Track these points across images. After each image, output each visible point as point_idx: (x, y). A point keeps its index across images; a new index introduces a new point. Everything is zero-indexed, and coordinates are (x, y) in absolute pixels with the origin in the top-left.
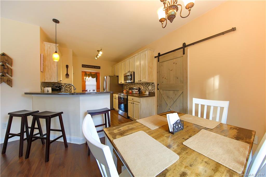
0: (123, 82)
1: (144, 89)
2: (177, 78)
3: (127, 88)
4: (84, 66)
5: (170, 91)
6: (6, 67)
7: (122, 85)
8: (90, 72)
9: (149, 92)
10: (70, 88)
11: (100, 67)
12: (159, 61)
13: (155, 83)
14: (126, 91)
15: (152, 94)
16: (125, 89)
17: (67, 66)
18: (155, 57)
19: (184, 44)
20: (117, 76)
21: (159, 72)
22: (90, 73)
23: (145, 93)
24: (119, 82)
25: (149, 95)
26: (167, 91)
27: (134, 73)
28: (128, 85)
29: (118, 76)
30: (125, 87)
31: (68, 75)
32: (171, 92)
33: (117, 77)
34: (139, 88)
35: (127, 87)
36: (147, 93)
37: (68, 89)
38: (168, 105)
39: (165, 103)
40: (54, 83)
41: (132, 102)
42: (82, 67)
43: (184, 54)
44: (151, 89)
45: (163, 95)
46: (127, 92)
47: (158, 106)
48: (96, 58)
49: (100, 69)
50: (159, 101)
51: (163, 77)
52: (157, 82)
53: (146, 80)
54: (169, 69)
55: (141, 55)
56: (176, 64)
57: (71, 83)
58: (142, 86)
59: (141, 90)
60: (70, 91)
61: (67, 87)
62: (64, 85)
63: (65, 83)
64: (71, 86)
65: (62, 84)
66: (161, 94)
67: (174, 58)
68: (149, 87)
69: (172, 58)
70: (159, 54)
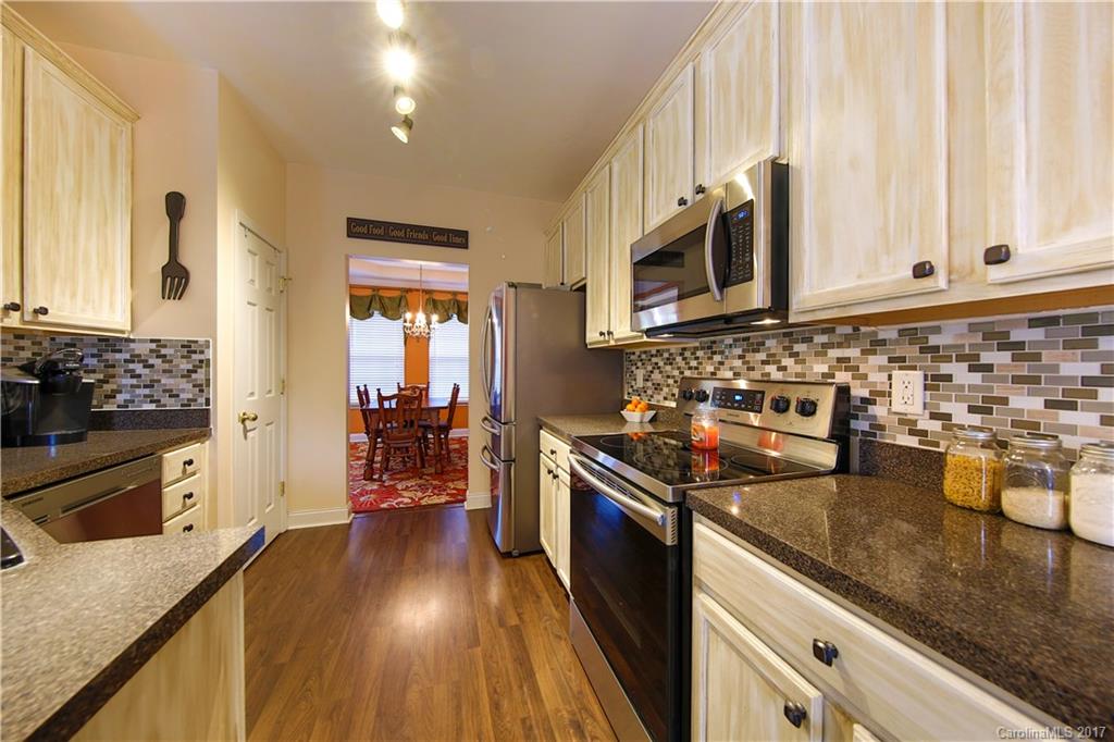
0: (622, 331)
3: (658, 387)
4: (359, 229)
7: (615, 358)
8: (449, 292)
10: (200, 376)
11: (464, 234)
14: (650, 407)
16: (638, 392)
17: (175, 206)
20: (574, 290)
22: (450, 297)
24: (592, 336)
28: (670, 361)
29: (583, 289)
30: (640, 374)
31: (185, 274)
34: (843, 392)
35: (656, 376)
37: (184, 384)
40: (67, 339)
42: (350, 234)
46: (653, 420)
48: (401, 135)
57: (201, 340)
58: (896, 373)
59: (882, 428)
60: (196, 400)
61: (171, 371)
62: (151, 351)
63: (159, 341)
64: (201, 361)
65: (132, 345)
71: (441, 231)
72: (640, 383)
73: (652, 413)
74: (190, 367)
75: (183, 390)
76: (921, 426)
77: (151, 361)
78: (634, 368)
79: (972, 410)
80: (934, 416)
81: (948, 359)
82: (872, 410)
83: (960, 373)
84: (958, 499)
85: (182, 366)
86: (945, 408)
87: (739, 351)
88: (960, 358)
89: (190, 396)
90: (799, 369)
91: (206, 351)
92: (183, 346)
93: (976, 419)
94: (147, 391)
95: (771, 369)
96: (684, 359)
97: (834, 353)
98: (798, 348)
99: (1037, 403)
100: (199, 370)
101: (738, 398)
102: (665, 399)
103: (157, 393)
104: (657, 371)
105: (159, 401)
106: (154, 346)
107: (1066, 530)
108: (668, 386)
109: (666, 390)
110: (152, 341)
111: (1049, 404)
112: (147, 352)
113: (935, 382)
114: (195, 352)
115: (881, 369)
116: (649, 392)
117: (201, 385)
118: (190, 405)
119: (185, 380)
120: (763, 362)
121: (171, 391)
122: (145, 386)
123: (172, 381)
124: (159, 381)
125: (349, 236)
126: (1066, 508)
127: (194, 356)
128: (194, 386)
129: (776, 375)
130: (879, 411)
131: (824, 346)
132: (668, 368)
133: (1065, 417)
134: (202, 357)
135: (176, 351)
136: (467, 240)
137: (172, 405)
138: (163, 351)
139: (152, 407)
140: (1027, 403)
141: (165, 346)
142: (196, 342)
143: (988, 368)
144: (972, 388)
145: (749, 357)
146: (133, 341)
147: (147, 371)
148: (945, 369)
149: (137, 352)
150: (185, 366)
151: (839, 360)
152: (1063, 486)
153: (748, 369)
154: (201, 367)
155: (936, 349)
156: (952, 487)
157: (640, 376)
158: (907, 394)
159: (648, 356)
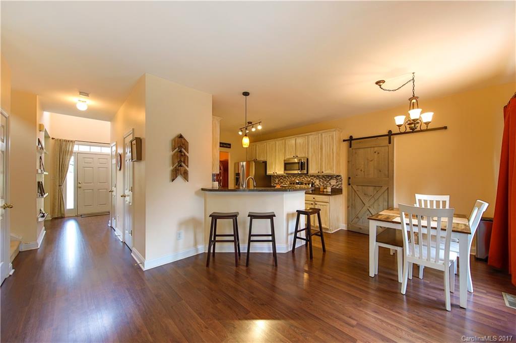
0: (280, 173)
1: (321, 183)
2: (380, 171)
5: (368, 187)
6: (183, 154)
9: (332, 188)
11: (230, 145)
12: (350, 147)
13: (342, 176)
15: (336, 191)
18: (344, 141)
19: (390, 132)
21: (350, 162)
23: (325, 190)
25: (331, 192)
26: (364, 187)
27: (307, 159)
32: (371, 189)
33: (264, 164)
34: (312, 182)
36: (329, 189)
38: (366, 204)
39: (361, 202)
41: (313, 202)
43: (390, 143)
44: (335, 184)
45: (357, 192)
47: (348, 207)
48: (240, 133)
49: (230, 148)
50: (351, 200)
51: (358, 169)
52: (348, 175)
53: (333, 172)
54: (368, 159)
55: (323, 136)
56: (378, 153)
58: (316, 180)
66: (353, 191)
67: (375, 146)
68: (332, 180)
69: (373, 146)
70: (351, 137)
71: (225, 144)
72: (277, 182)
76: (319, 185)
78: (275, 179)
83: (321, 179)
96: (288, 177)
101: (300, 183)
104: (281, 180)
107: (327, 192)
109: (284, 183)
113: (320, 181)
116: (279, 184)
120: (302, 178)
130: (315, 184)
131: (311, 177)
132: (284, 179)
133: (327, 183)
140: (325, 182)
143: (323, 179)
144: (322, 181)
145: (300, 178)
152: (327, 189)
155: (320, 177)
156: (321, 190)
157: (277, 180)
158: (317, 182)
159: (279, 177)
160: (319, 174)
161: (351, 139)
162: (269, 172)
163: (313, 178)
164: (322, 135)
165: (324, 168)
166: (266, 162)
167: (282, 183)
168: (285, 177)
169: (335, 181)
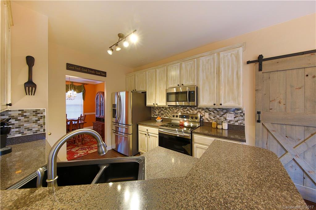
5: (294, 127)
9: (229, 125)
10: (41, 122)
11: (105, 73)
12: (260, 70)
13: (244, 109)
17: (30, 61)
18: (248, 62)
20: (142, 92)
25: (228, 129)
27: (197, 88)
31: (34, 86)
32: (299, 129)
33: (143, 94)
36: (226, 126)
37: (34, 125)
38: (288, 150)
39: (281, 148)
44: (233, 119)
45: (272, 132)
48: (110, 52)
50: (260, 143)
51: (274, 100)
52: (256, 108)
54: (292, 86)
56: (313, 77)
57: (41, 109)
58: (206, 113)
59: (204, 120)
60: (39, 130)
61: (29, 121)
62: (19, 114)
63: (23, 110)
64: (41, 117)
65: (10, 113)
66: (265, 131)
67: (307, 66)
68: (228, 115)
69: (304, 66)
70: (261, 57)
71: (99, 71)
72: (157, 113)
73: (162, 119)
74: (37, 119)
75: (34, 128)
76: (208, 119)
77: (19, 118)
78: (155, 110)
79: (213, 117)
80: (210, 118)
81: (211, 112)
82: (203, 117)
83: (212, 113)
84: (213, 127)
85: (33, 119)
86: (211, 117)
87: (182, 109)
88: (212, 112)
89: (37, 129)
90: (192, 112)
91: (43, 113)
92: (33, 112)
93: (214, 118)
94: (17, 130)
95: (188, 112)
96: (170, 109)
97: (198, 110)
98: (192, 109)
99: (219, 116)
100: (41, 120)
101: (184, 116)
102: (165, 116)
103: (22, 130)
104: (162, 111)
105: (23, 132)
106: (20, 112)
107: (222, 129)
108: (165, 114)
109: (165, 115)
110: (19, 110)
111: (220, 117)
112: (17, 115)
113: (210, 114)
114: (39, 113)
115: (204, 112)
116: (160, 115)
117: (42, 125)
118: (37, 132)
119: (35, 124)
120: (187, 111)
121: (29, 128)
122: (16, 128)
123: (29, 125)
124: (23, 125)
125: (67, 69)
126: (222, 127)
127: (38, 115)
128: (38, 125)
129: (189, 113)
130: (203, 118)
131: (196, 109)
132: (165, 111)
133: (221, 118)
134: (42, 115)
135: (31, 114)
136: (106, 75)
137: (29, 133)
138: (25, 114)
139: (20, 135)
140: (218, 116)
141: (25, 112)
142: (40, 110)
143: (215, 113)
144: (214, 115)
145: (184, 110)
146: (10, 111)
147: (17, 122)
148: (211, 113)
149: (12, 115)
150: (35, 118)
151: (199, 111)
152: (222, 125)
153: (184, 112)
154: (42, 119)
155: (210, 110)
156: (213, 126)
157: (157, 112)
158: (207, 115)
159: (159, 108)
160: (216, 107)
161: (260, 60)
162: (149, 103)
163: (200, 110)
164: (219, 54)
165: (222, 99)
166: (146, 92)
167: (162, 114)
168: (166, 109)
169: (233, 116)
